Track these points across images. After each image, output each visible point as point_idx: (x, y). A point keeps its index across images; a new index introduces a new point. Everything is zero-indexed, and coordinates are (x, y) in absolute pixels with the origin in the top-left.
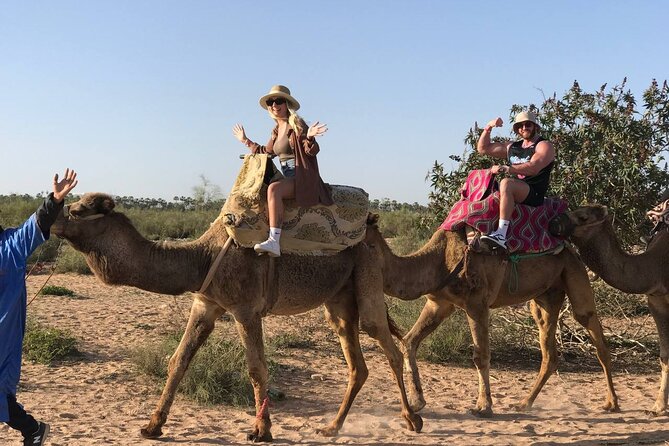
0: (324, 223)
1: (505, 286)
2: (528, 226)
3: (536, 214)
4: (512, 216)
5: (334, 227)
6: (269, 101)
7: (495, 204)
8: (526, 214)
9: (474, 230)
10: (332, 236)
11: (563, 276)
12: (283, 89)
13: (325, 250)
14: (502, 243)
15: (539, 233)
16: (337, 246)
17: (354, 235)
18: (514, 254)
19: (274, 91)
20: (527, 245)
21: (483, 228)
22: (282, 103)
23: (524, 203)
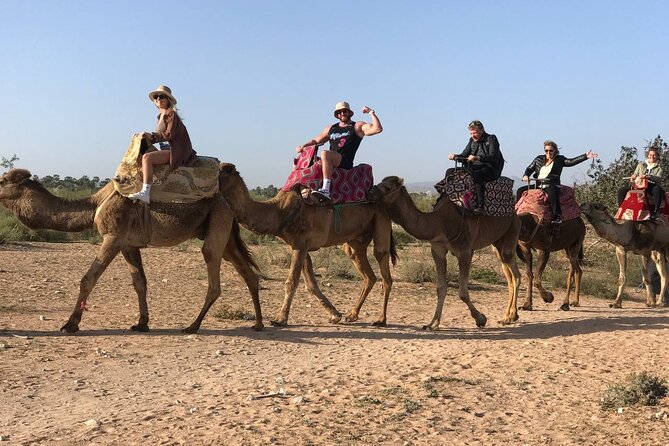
0: (185, 181)
1: (332, 228)
2: (345, 183)
3: (349, 175)
4: (332, 176)
5: (192, 183)
6: (155, 96)
7: (319, 169)
8: (343, 175)
9: (306, 187)
10: (190, 189)
11: (373, 222)
12: (167, 89)
13: (185, 199)
14: (327, 195)
15: (354, 188)
16: (193, 196)
17: (207, 189)
18: (337, 204)
19: (160, 89)
20: (345, 197)
21: (313, 186)
22: (165, 98)
23: (340, 166)
